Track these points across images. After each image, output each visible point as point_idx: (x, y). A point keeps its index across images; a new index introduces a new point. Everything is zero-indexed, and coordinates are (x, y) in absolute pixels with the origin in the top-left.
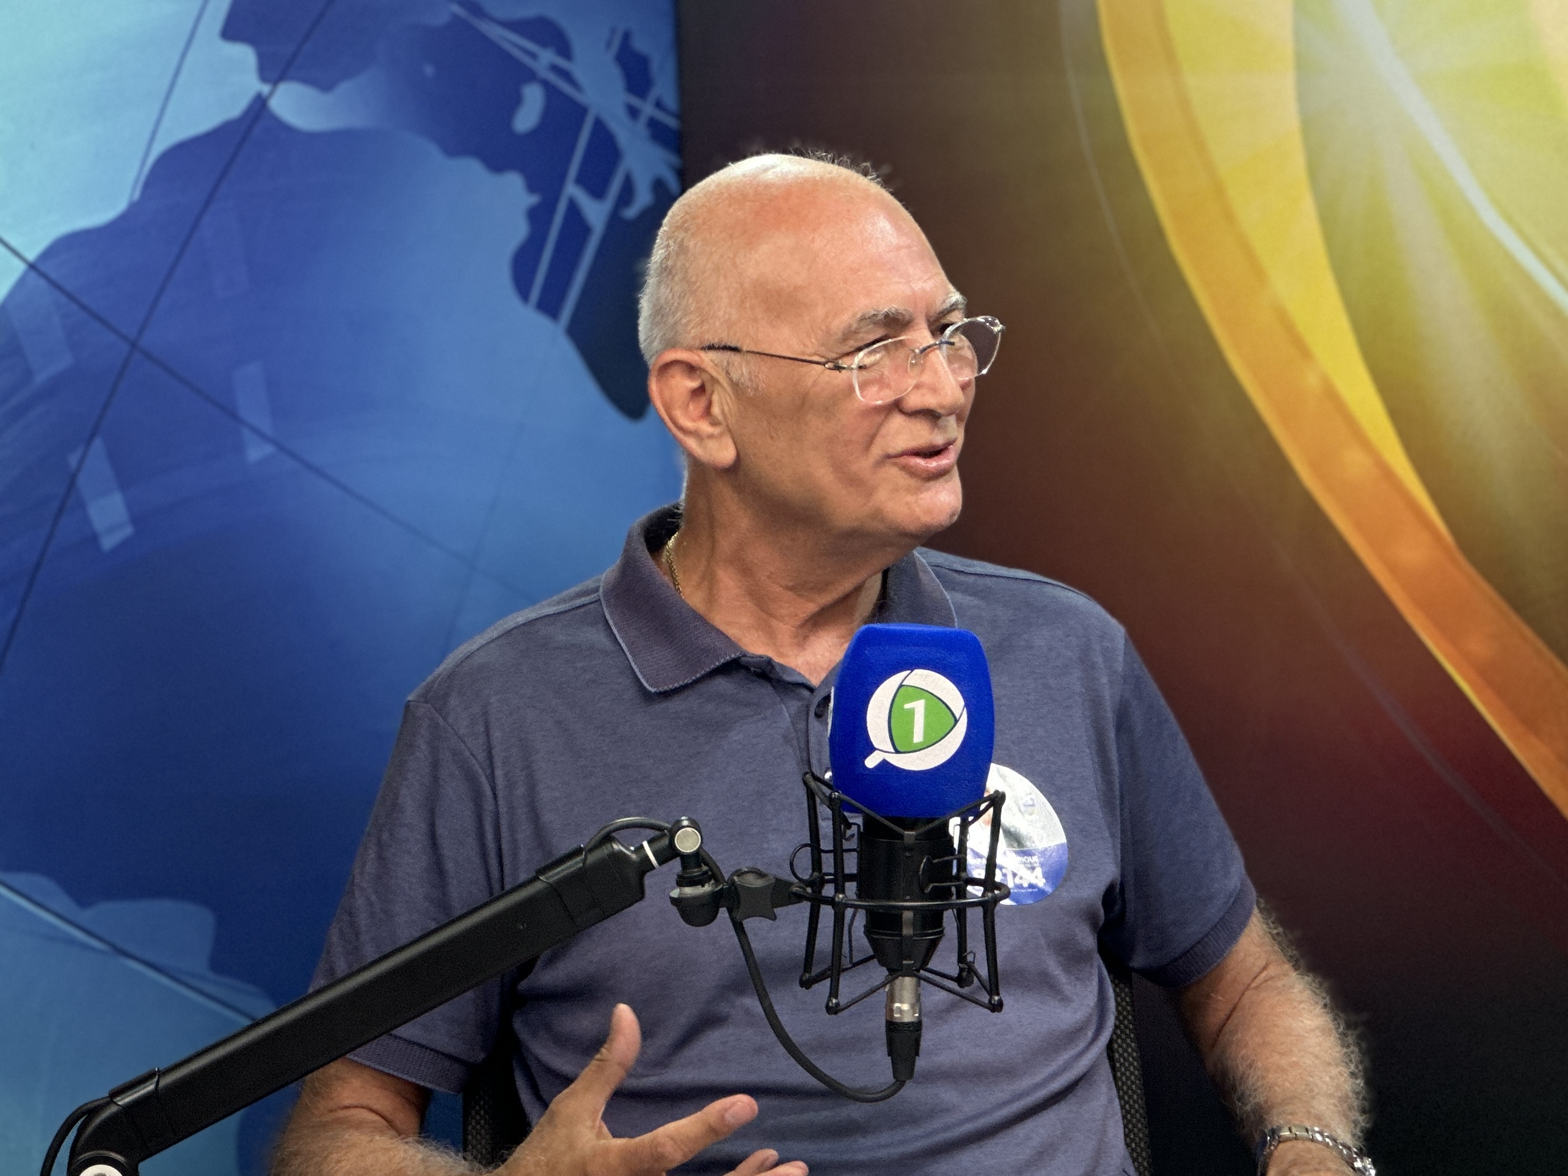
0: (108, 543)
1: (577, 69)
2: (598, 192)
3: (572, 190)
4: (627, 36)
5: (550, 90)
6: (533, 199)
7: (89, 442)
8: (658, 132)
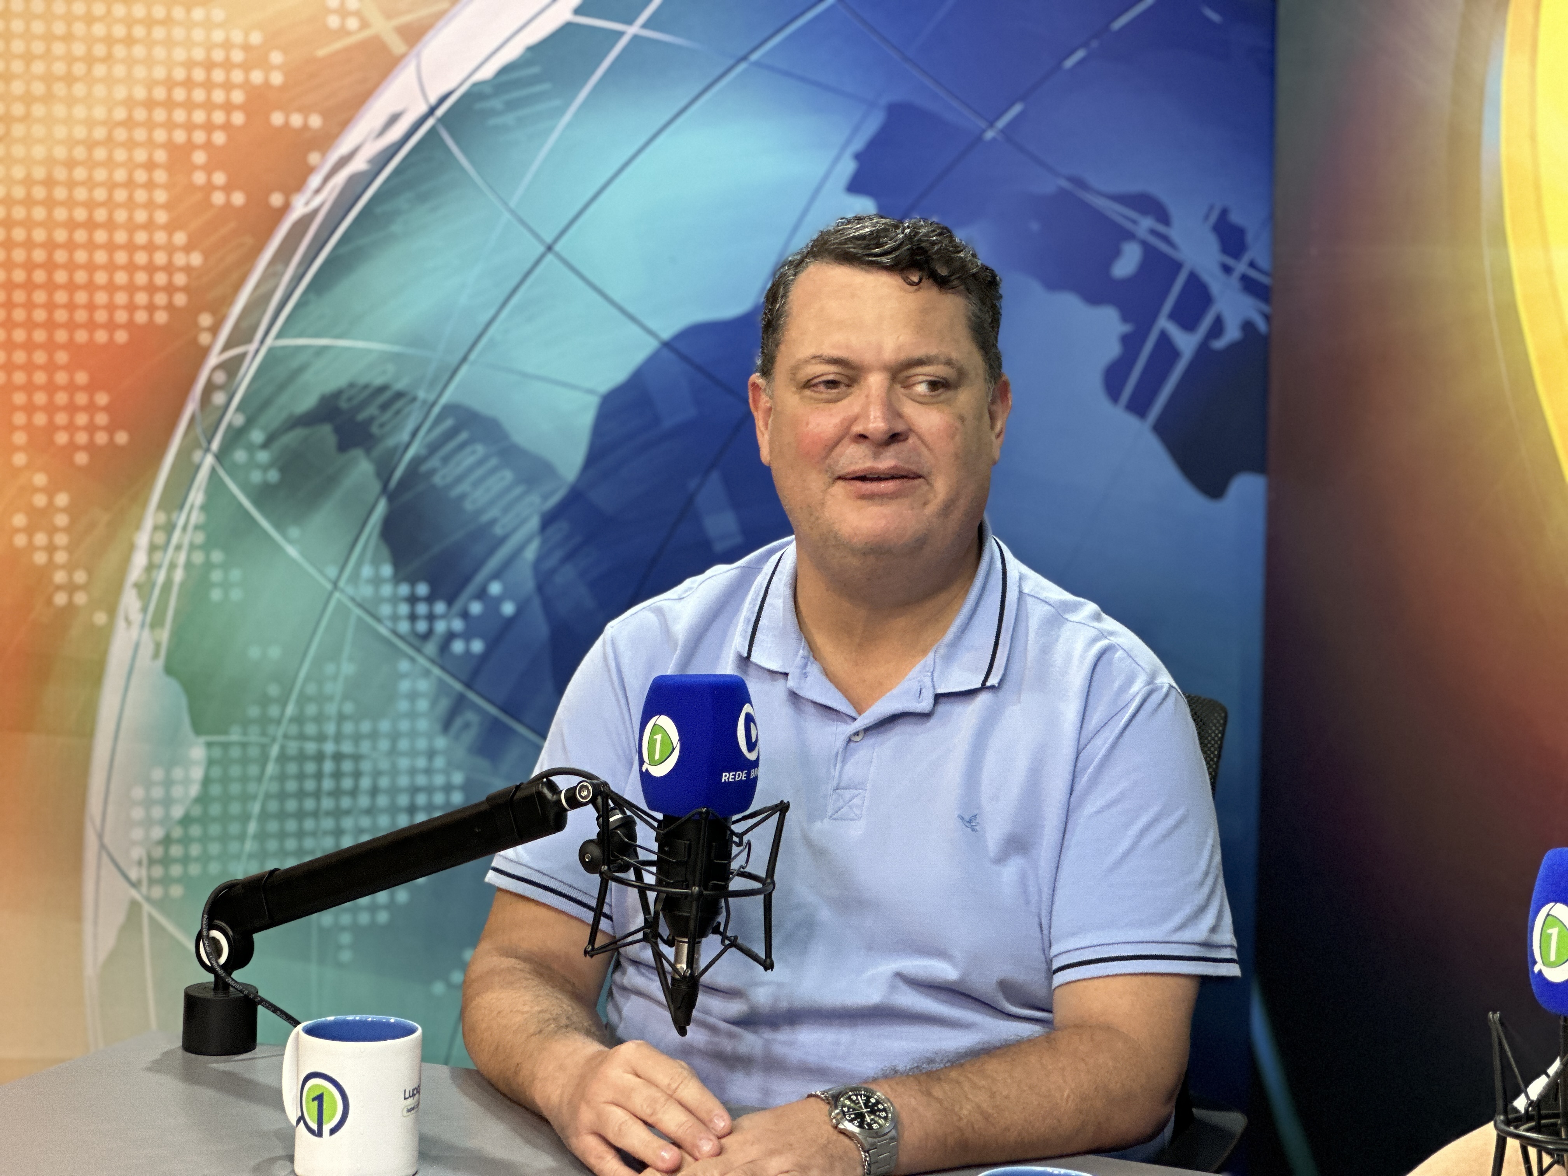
1: (1174, 233)
2: (1188, 324)
3: (1164, 323)
4: (1224, 213)
5: (1147, 248)
6: (1126, 328)
7: (707, 473)
8: (1250, 286)
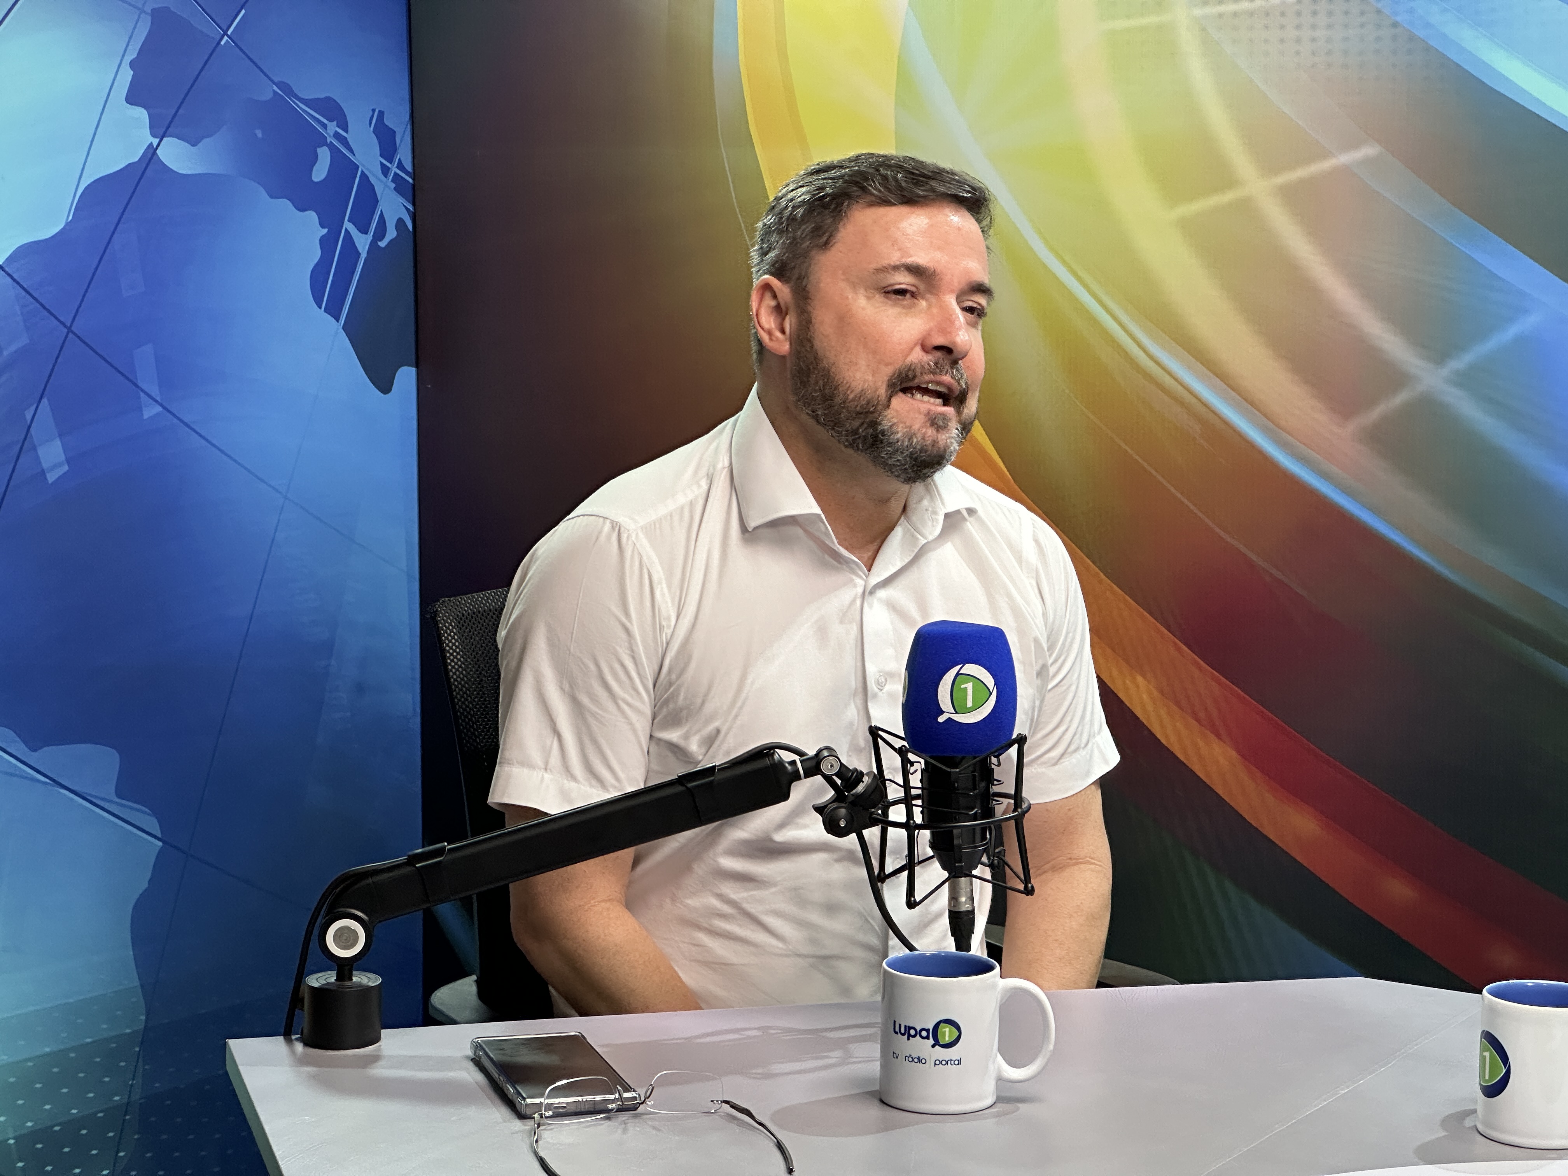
0: (51, 477)
1: (351, 139)
2: (363, 225)
3: (348, 225)
4: (381, 115)
5: (334, 152)
6: (323, 232)
7: (39, 402)
8: (399, 186)
